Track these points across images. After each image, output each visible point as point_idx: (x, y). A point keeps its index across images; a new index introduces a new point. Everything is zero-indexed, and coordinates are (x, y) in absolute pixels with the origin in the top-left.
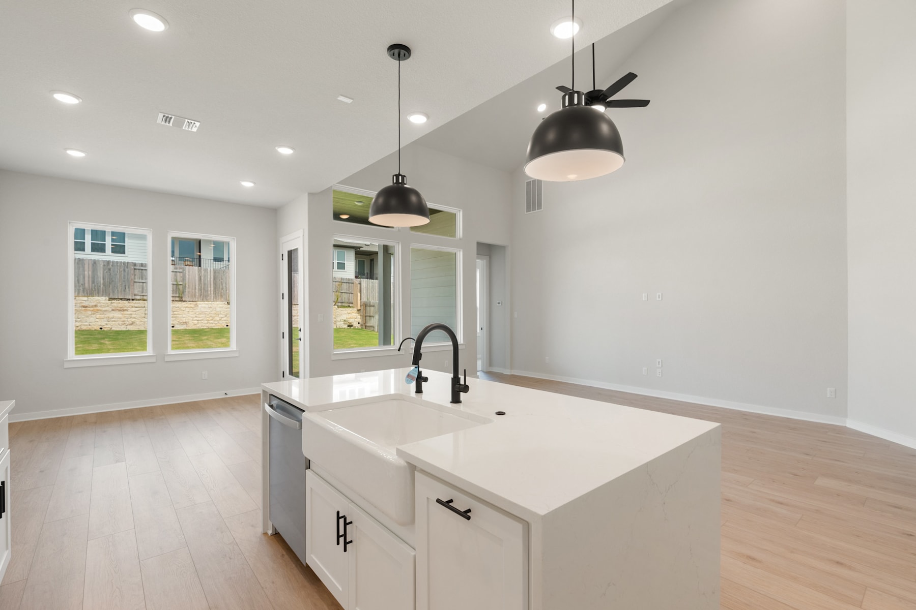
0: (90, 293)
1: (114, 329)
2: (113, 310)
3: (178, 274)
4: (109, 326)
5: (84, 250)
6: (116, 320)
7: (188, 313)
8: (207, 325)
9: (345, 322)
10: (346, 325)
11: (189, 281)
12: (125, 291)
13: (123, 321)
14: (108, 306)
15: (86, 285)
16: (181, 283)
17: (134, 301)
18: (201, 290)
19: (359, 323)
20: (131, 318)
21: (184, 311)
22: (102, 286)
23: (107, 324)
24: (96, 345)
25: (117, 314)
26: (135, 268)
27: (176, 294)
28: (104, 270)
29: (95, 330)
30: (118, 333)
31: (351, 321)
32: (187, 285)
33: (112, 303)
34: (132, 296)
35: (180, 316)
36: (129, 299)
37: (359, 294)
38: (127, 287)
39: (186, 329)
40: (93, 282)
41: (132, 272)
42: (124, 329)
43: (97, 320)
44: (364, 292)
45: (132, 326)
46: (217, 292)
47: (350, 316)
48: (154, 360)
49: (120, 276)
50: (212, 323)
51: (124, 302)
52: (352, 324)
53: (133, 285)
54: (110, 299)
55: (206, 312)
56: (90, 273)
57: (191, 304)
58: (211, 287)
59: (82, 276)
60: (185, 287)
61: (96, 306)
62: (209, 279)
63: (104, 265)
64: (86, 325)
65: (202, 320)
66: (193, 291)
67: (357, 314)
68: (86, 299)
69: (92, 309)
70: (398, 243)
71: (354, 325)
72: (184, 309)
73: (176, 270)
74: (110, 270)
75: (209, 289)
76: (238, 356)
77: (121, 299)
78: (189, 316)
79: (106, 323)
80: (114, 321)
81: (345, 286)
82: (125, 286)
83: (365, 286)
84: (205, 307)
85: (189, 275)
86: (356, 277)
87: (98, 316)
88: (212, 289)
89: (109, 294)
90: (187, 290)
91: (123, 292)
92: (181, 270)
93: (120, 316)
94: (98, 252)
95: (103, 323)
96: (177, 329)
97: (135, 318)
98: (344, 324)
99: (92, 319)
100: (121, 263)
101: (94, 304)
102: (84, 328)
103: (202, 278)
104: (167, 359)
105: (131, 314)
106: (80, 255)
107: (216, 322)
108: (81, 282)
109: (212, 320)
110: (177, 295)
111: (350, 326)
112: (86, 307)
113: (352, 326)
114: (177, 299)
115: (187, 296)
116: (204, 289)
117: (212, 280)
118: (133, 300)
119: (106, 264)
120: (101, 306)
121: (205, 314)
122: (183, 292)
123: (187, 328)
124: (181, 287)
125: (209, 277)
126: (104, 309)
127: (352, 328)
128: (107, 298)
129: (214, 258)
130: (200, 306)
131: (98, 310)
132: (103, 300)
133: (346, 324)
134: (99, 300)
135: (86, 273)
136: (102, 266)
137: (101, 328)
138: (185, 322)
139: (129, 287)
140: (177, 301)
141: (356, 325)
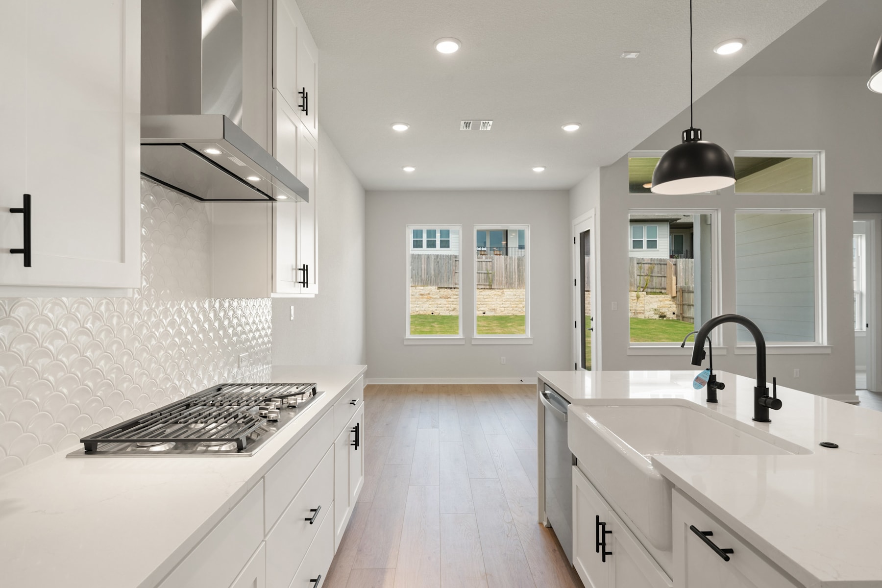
0: (425, 283)
1: (441, 314)
2: (440, 298)
3: (488, 263)
4: (438, 312)
5: (422, 247)
6: (442, 306)
7: (497, 301)
8: (512, 312)
9: (656, 312)
10: (658, 316)
11: (497, 269)
12: (448, 281)
13: (448, 307)
14: (437, 294)
15: (423, 276)
16: (490, 272)
17: (455, 290)
18: (507, 278)
19: (674, 313)
20: (453, 304)
21: (493, 298)
22: (433, 277)
23: (436, 310)
24: (429, 327)
25: (443, 301)
26: (456, 259)
27: (487, 282)
28: (435, 263)
29: (429, 315)
30: (444, 317)
31: (663, 310)
32: (495, 274)
33: (440, 291)
34: (454, 285)
35: (489, 303)
36: (452, 288)
37: (674, 278)
38: (450, 277)
39: (494, 316)
40: (427, 274)
41: (454, 263)
42: (448, 314)
43: (430, 306)
44: (682, 274)
45: (453, 312)
46: (521, 279)
47: (662, 304)
48: (463, 343)
49: (445, 267)
50: (516, 311)
51: (449, 290)
52: (665, 314)
53: (455, 275)
54: (439, 288)
55: (512, 300)
56: (425, 266)
57: (498, 291)
58: (515, 275)
59: (420, 269)
60: (494, 275)
61: (429, 294)
62: (513, 267)
63: (435, 259)
64: (423, 311)
65: (508, 307)
66: (501, 279)
67: (671, 303)
68: (422, 288)
69: (426, 297)
70: (717, 210)
71: (668, 316)
72: (493, 296)
73: (486, 260)
74: (438, 262)
75: (514, 277)
76: (532, 343)
77: (446, 288)
78: (497, 303)
79: (436, 308)
80: (442, 307)
81: (656, 268)
82: (449, 276)
83: (682, 267)
84: (510, 295)
85: (497, 264)
86: (672, 257)
87: (430, 303)
88: (517, 276)
89: (438, 284)
90: (496, 278)
91: (447, 282)
92: (490, 260)
93: (446, 303)
94: (431, 247)
95: (433, 309)
96: (487, 315)
97: (455, 305)
98: (655, 314)
99: (426, 305)
100: (446, 256)
101: (428, 292)
102: (422, 313)
103: (508, 266)
104: (473, 342)
105: (453, 301)
106: (418, 251)
107: (520, 310)
108: (420, 274)
109: (516, 307)
110: (488, 284)
111: (662, 316)
112: (423, 295)
113: (665, 316)
114: (488, 287)
115: (495, 284)
116: (509, 277)
117: (516, 267)
118: (454, 288)
119: (436, 257)
120: (432, 294)
121: (511, 301)
122: (493, 280)
123: (496, 315)
124: (490, 275)
125: (514, 264)
126: (434, 297)
127: (665, 319)
128: (437, 287)
129: (519, 245)
130: (506, 293)
131: (431, 298)
132: (434, 288)
133: (657, 314)
134: (431, 289)
135: (423, 266)
136: (433, 259)
137: (433, 314)
138: (494, 309)
139: (451, 277)
140: (487, 289)
141: (669, 315)
